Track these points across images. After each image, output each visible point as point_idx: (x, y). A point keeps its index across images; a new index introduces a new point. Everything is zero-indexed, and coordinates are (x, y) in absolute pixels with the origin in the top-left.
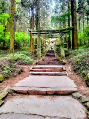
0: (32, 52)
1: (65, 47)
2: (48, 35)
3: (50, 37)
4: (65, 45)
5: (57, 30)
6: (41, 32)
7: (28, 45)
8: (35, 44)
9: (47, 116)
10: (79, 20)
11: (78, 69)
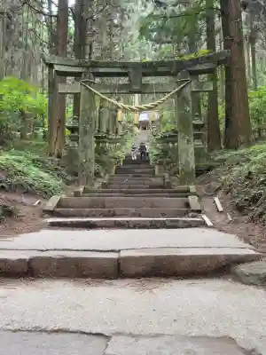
0: (59, 156)
1: (197, 137)
2: (124, 80)
3: (135, 93)
4: (197, 127)
5: (162, 64)
6: (96, 70)
7: (40, 132)
8: (69, 123)
9: (118, 334)
10: (252, 40)
11: (255, 200)
